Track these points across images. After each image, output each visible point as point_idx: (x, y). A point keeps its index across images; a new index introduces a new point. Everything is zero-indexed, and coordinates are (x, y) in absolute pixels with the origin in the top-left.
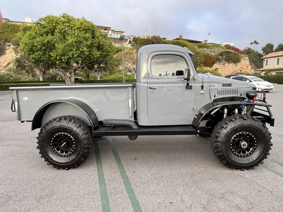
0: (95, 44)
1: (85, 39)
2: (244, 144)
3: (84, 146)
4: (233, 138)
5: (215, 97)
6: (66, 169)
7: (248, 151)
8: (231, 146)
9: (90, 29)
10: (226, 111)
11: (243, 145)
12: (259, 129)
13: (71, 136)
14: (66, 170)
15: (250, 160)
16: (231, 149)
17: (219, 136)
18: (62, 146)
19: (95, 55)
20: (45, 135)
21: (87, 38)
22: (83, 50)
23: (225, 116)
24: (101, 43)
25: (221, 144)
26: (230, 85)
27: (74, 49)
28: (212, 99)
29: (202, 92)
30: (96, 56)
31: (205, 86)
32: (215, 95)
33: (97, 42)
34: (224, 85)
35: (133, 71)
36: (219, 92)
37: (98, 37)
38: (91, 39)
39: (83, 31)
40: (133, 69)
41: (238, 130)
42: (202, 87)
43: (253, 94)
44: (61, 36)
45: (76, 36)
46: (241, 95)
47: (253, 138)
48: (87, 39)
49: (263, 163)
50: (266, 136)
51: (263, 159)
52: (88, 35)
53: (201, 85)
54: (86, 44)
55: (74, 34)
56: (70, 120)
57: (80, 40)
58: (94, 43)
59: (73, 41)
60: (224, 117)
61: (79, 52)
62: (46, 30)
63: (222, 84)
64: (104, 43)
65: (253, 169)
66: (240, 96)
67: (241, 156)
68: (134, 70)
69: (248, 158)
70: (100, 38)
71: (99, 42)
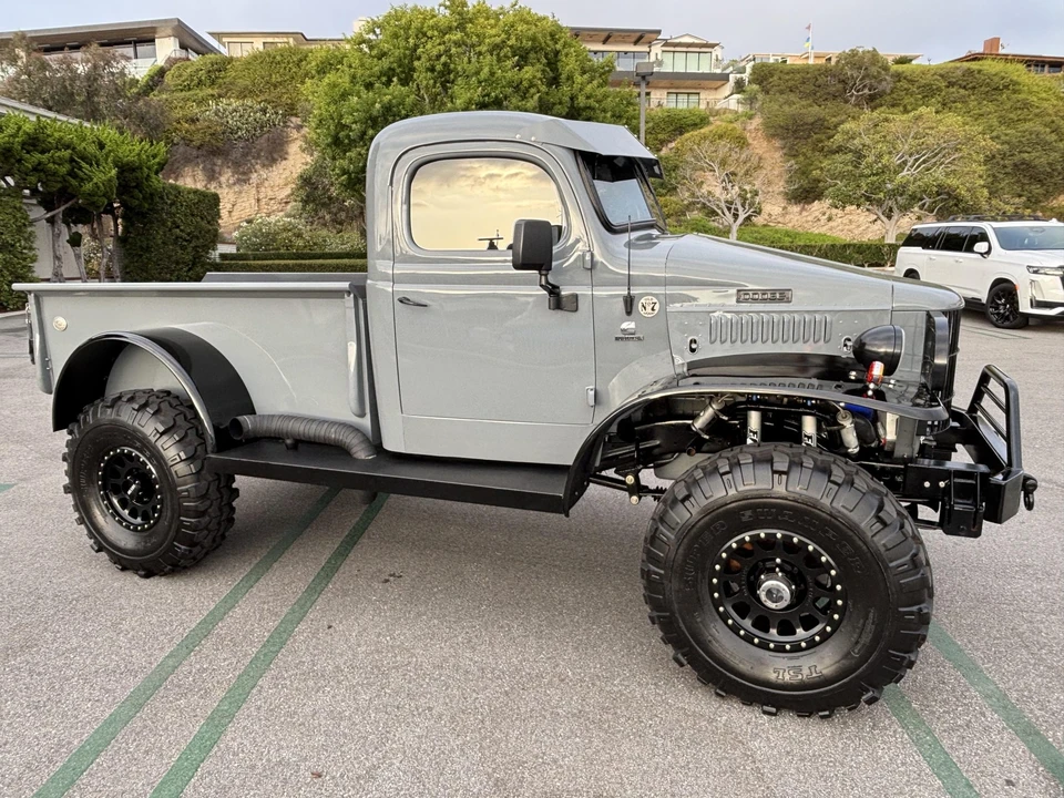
1: (517, 88)
3: (180, 504)
5: (693, 350)
7: (805, 629)
8: (712, 589)
9: (542, 49)
11: (770, 592)
12: (854, 528)
13: (147, 462)
15: (806, 672)
18: (130, 493)
21: (525, 84)
23: (748, 442)
25: (662, 572)
28: (683, 361)
31: (643, 301)
32: (693, 342)
34: (745, 296)
35: (726, 210)
36: (717, 331)
37: (570, 78)
38: (544, 88)
39: (514, 56)
40: (723, 205)
41: (744, 519)
42: (629, 303)
44: (435, 82)
45: (485, 81)
47: (824, 568)
48: (527, 90)
50: (887, 567)
52: (528, 72)
53: (621, 291)
55: (477, 73)
57: (496, 97)
58: (554, 104)
62: (385, 63)
63: (733, 291)
64: (591, 102)
66: (841, 352)
67: (763, 646)
68: (729, 209)
69: (798, 658)
70: (578, 79)
71: (572, 99)
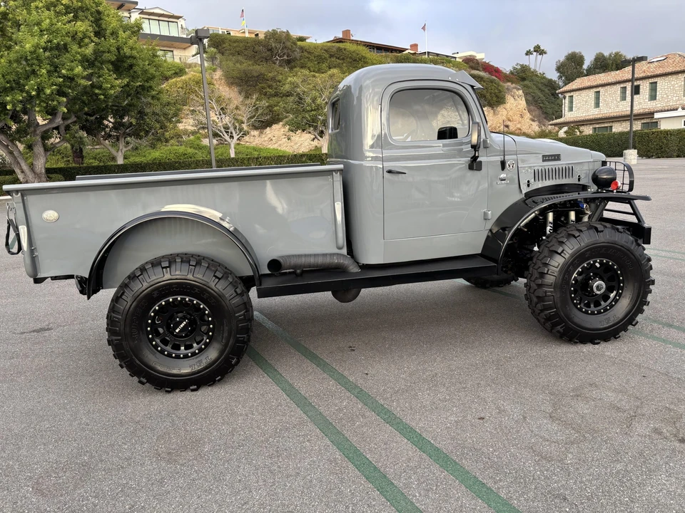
0: (107, 55)
1: (73, 37)
2: (598, 285)
3: (237, 326)
4: (575, 275)
5: (528, 186)
6: (191, 388)
7: (605, 302)
8: (571, 292)
9: (88, 9)
10: (551, 216)
11: (597, 287)
13: (201, 303)
14: (193, 390)
15: (612, 319)
16: (572, 299)
17: (547, 274)
18: (177, 331)
19: (110, 89)
20: (132, 307)
21: (80, 35)
22: (70, 74)
23: (548, 228)
24: (127, 51)
25: (552, 290)
26: (557, 157)
27: (44, 71)
28: (524, 192)
29: (503, 176)
30: (112, 92)
31: (509, 163)
32: (528, 182)
33: (113, 49)
34: (546, 158)
36: (537, 175)
37: (114, 33)
38: (96, 39)
39: (66, 14)
40: (223, 130)
41: (586, 256)
43: (607, 175)
45: (47, 30)
46: (579, 180)
47: (615, 271)
48: (82, 39)
49: (637, 322)
50: (641, 264)
51: (635, 315)
52: (82, 26)
53: (499, 158)
54: (79, 53)
55: (38, 24)
56: (198, 263)
58: (104, 52)
59: (37, 46)
60: (548, 232)
61: (61, 80)
63: (541, 156)
64: (134, 53)
65: (616, 338)
66: (577, 182)
67: (593, 313)
69: (606, 314)
70: (122, 34)
71: (118, 49)
